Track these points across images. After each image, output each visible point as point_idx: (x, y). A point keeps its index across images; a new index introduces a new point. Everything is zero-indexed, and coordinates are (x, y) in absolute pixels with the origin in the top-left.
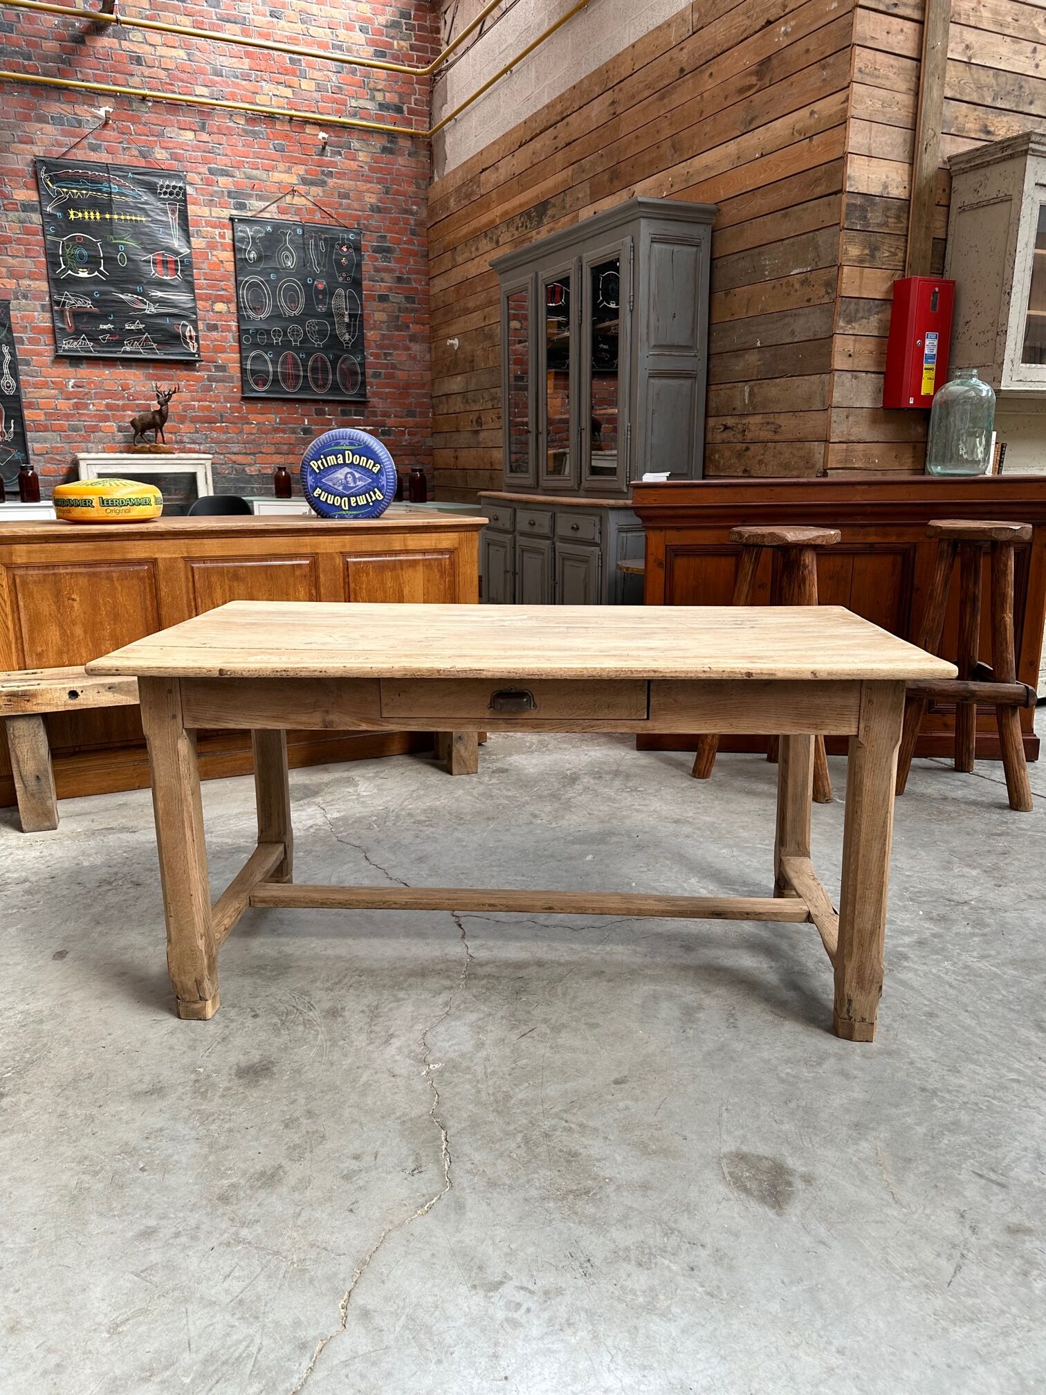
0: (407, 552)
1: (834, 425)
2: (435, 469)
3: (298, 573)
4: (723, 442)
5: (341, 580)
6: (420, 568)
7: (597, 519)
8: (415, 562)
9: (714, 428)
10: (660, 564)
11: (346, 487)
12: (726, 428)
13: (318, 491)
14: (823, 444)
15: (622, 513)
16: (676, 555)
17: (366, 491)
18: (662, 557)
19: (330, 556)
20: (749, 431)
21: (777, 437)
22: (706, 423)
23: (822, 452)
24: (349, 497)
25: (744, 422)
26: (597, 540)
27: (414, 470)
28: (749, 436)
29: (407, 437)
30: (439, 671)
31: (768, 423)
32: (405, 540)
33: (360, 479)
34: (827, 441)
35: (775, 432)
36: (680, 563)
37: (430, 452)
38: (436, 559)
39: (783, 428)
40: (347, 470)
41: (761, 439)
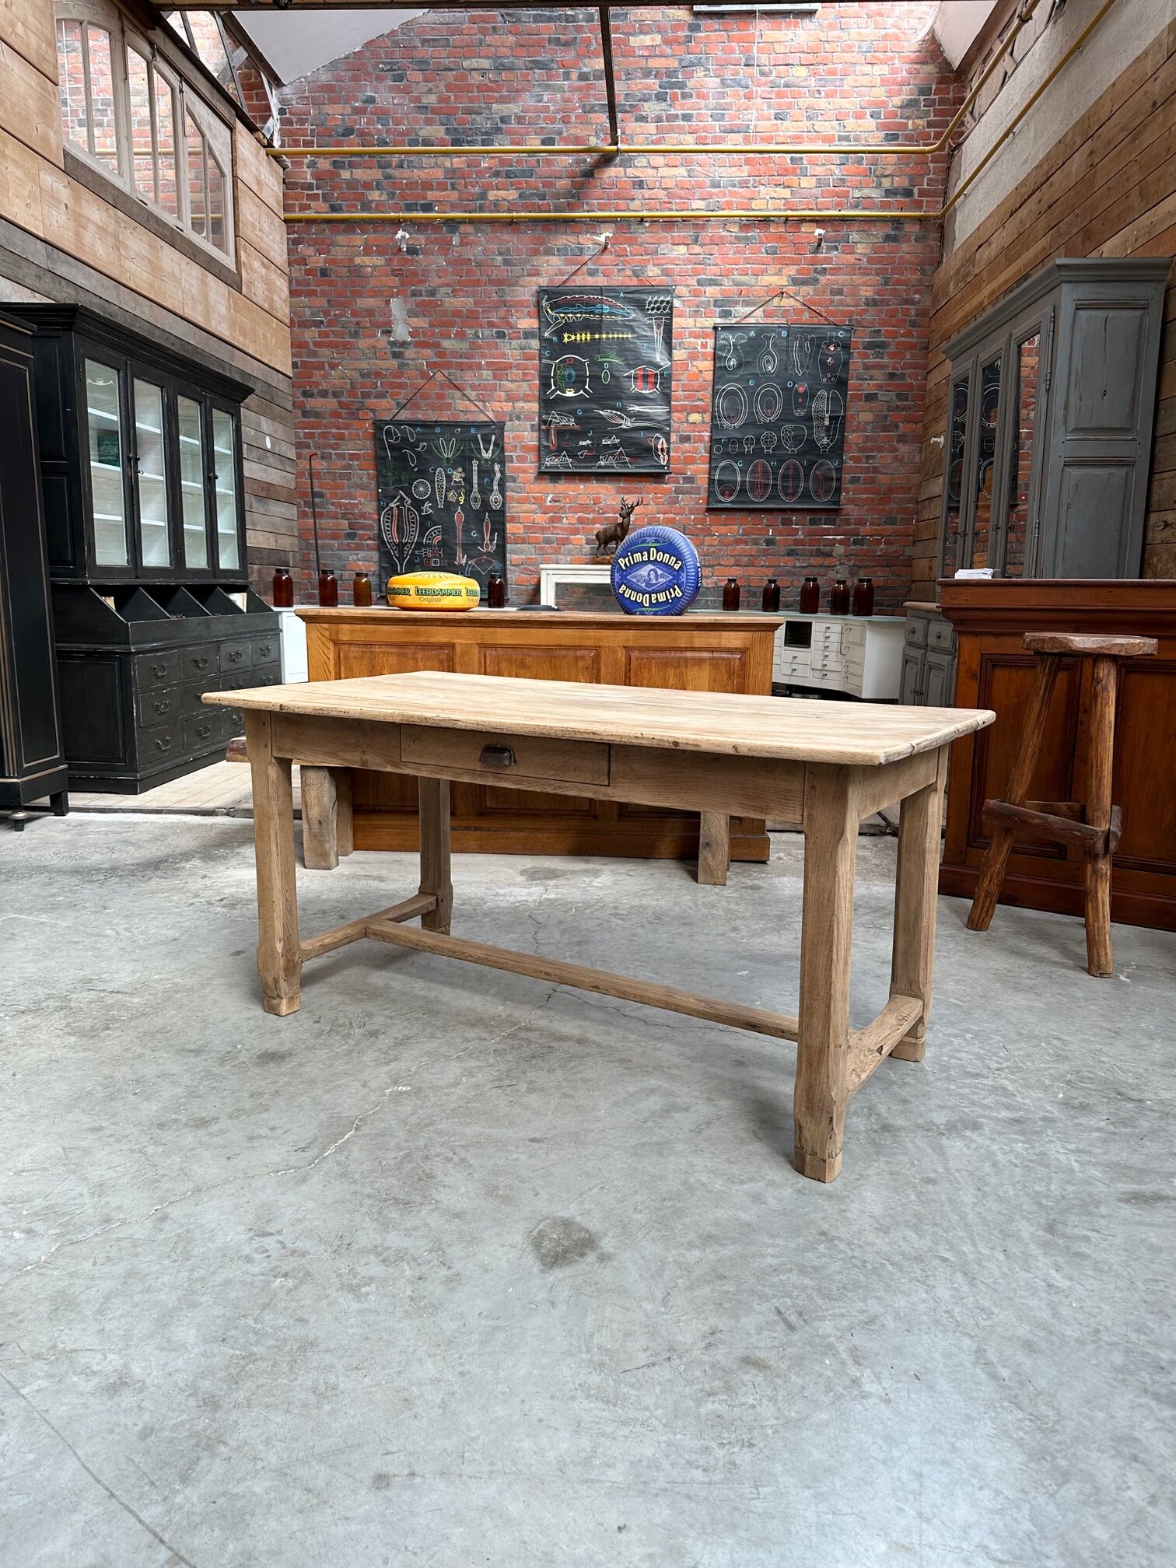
0: (693, 649)
2: (913, 582)
3: (580, 664)
4: (1163, 543)
5: (623, 675)
6: (706, 667)
8: (699, 662)
9: (1155, 525)
10: (973, 676)
11: (648, 584)
12: (1166, 525)
13: (623, 587)
16: (994, 666)
17: (667, 587)
18: (975, 666)
19: (613, 650)
22: (1146, 520)
24: (650, 593)
27: (861, 581)
29: (882, 546)
32: (692, 637)
33: (662, 576)
36: (1001, 675)
37: (909, 562)
38: (725, 658)
40: (650, 567)
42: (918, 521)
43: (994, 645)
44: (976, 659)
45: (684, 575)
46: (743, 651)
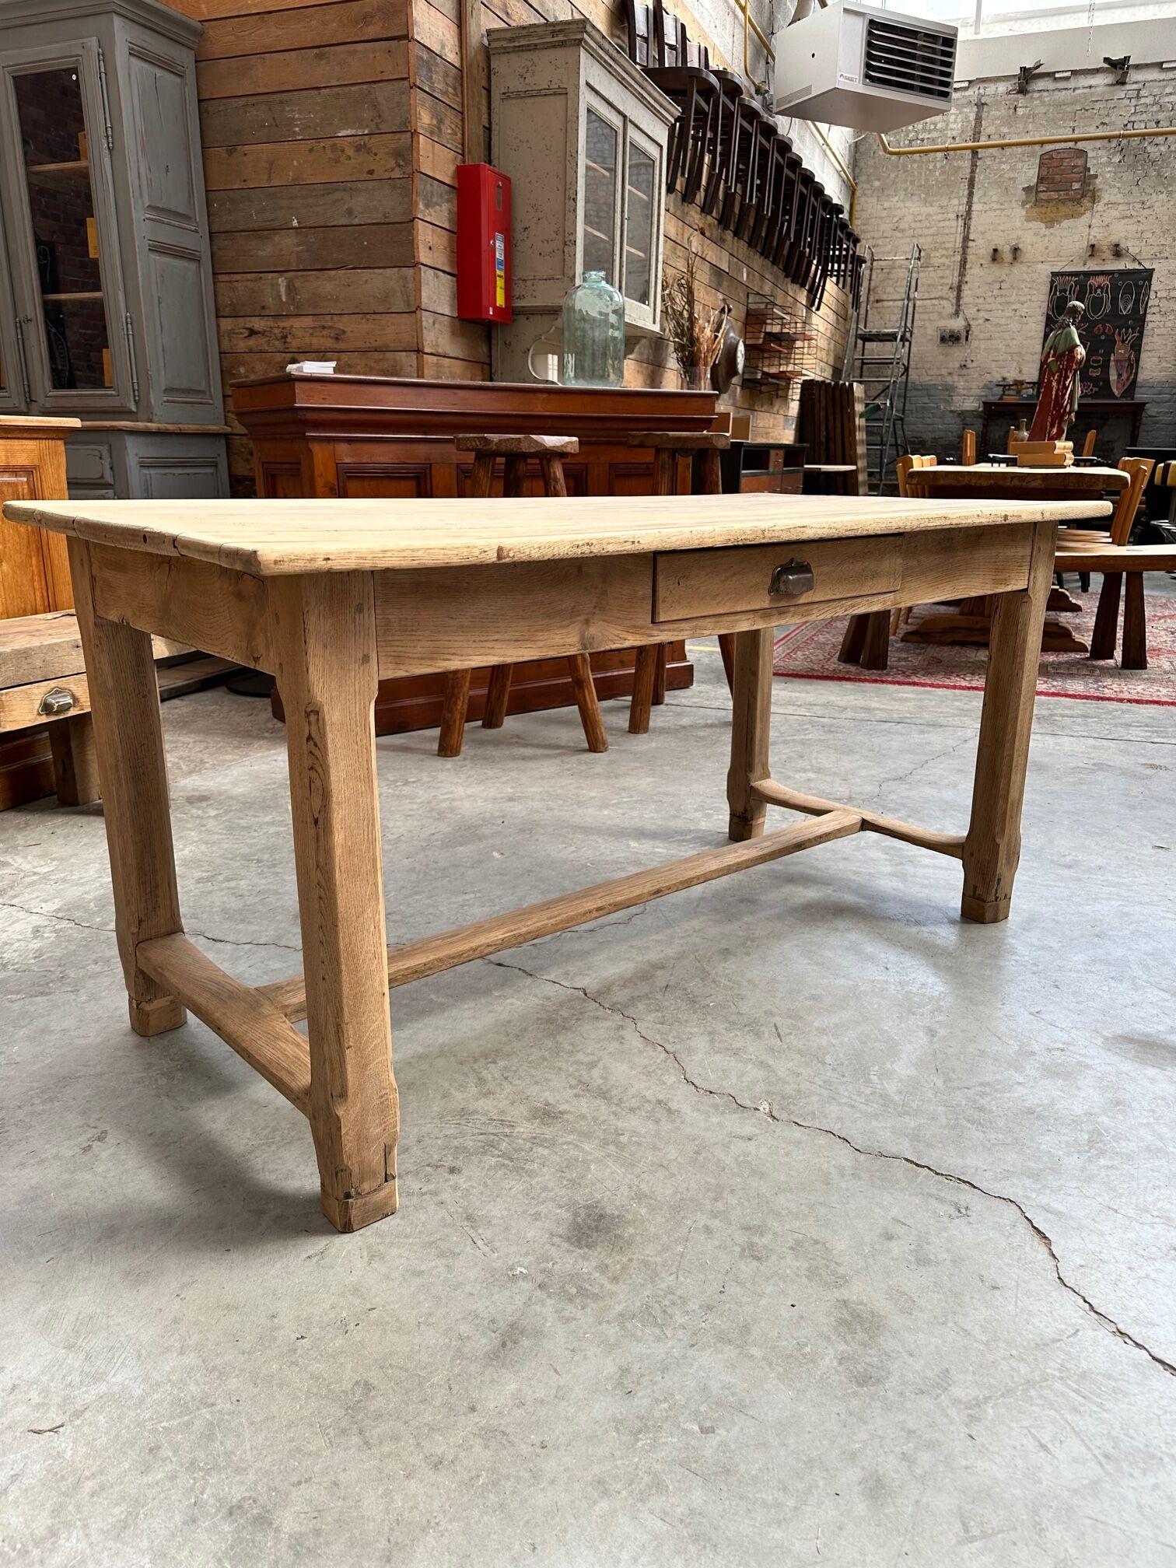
1: (425, 331)
4: (251, 352)
7: (104, 450)
12: (252, 332)
14: (414, 356)
16: (348, 478)
20: (294, 337)
21: (341, 346)
22: (218, 326)
23: (415, 364)
25: (281, 324)
28: (294, 344)
31: (324, 327)
34: (419, 351)
35: (337, 339)
38: (9, 484)
39: (348, 334)
41: (315, 347)
43: (346, 454)
44: (332, 471)
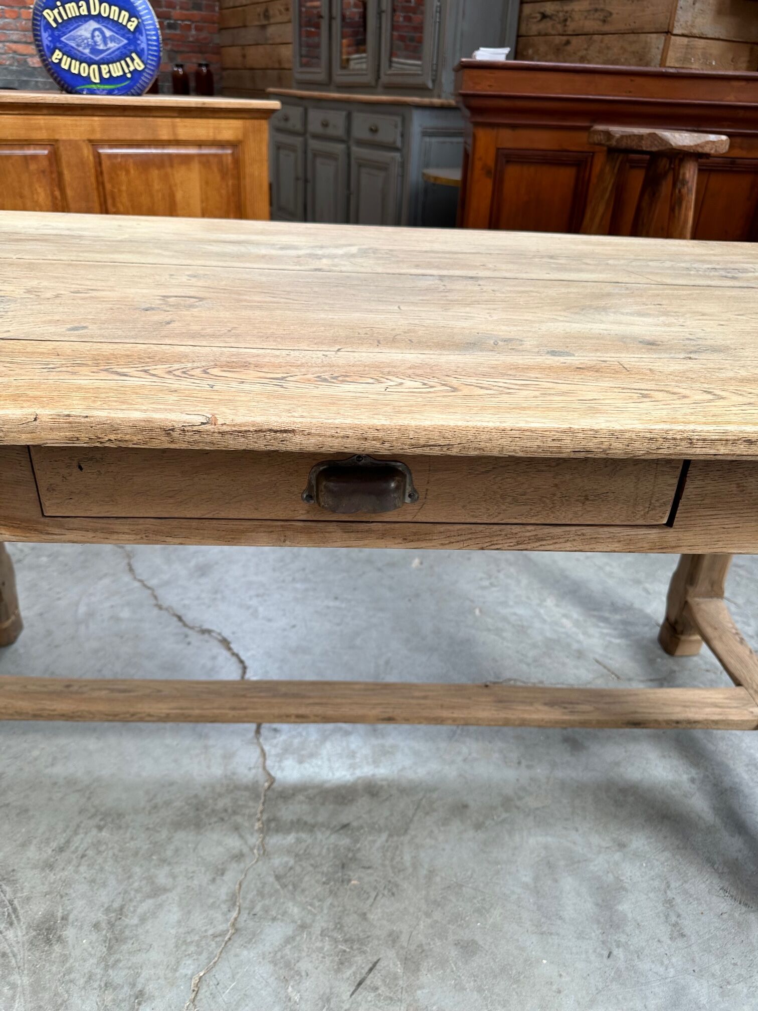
0: (177, 143)
1: (679, 12)
2: (224, 69)
3: (33, 167)
4: (539, 35)
5: (93, 179)
6: (196, 166)
7: (398, 120)
8: (187, 159)
9: (530, 17)
10: (488, 173)
11: (94, 50)
12: (544, 16)
13: (57, 55)
14: (662, 37)
15: (427, 113)
16: (508, 162)
17: (121, 56)
18: (491, 163)
19: (74, 145)
20: (573, 20)
21: (606, 28)
22: (521, 11)
23: (661, 46)
24: (99, 63)
25: (566, 8)
26: (399, 144)
27: (200, 65)
28: (572, 26)
29: (193, 32)
30: (168, 432)
31: (596, 10)
32: (174, 127)
33: (112, 39)
34: (668, 33)
35: (604, 21)
36: (512, 172)
37: (218, 50)
38: (215, 155)
39: (614, 16)
40: (93, 25)
41: (586, 30)
42: (221, 9)
43: (509, 139)
44: (492, 153)
45: (143, 38)
46: (234, 145)
